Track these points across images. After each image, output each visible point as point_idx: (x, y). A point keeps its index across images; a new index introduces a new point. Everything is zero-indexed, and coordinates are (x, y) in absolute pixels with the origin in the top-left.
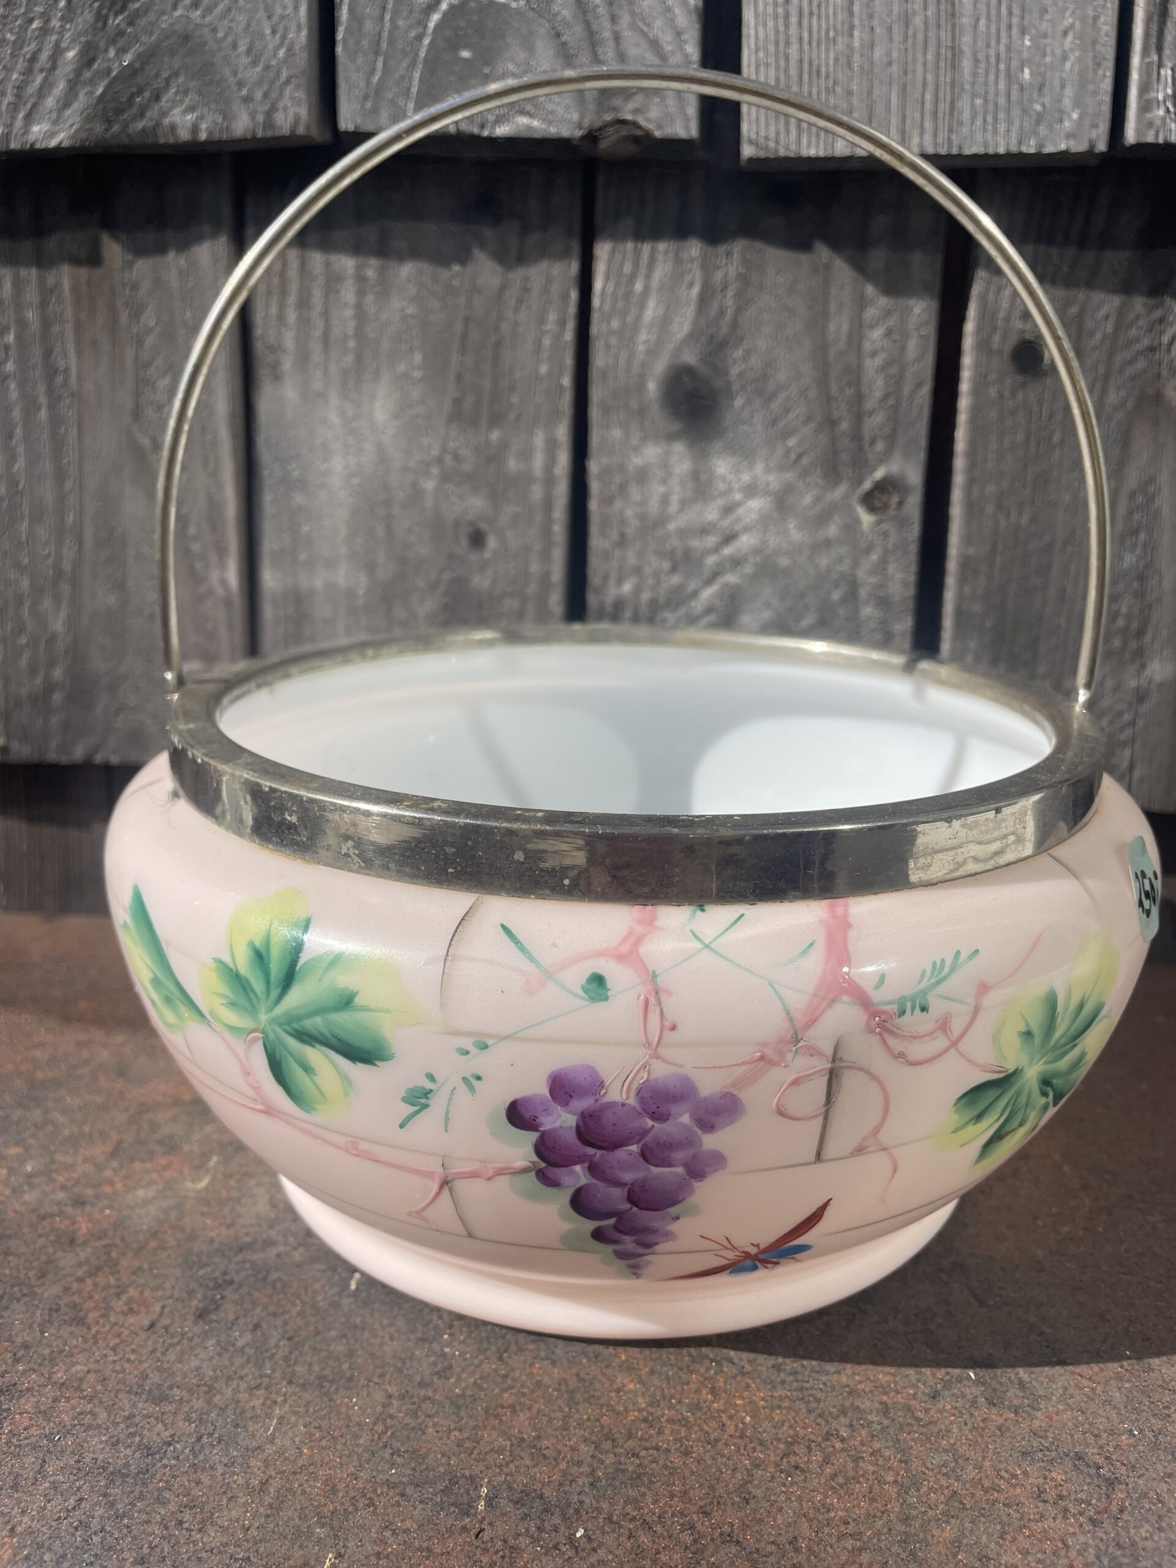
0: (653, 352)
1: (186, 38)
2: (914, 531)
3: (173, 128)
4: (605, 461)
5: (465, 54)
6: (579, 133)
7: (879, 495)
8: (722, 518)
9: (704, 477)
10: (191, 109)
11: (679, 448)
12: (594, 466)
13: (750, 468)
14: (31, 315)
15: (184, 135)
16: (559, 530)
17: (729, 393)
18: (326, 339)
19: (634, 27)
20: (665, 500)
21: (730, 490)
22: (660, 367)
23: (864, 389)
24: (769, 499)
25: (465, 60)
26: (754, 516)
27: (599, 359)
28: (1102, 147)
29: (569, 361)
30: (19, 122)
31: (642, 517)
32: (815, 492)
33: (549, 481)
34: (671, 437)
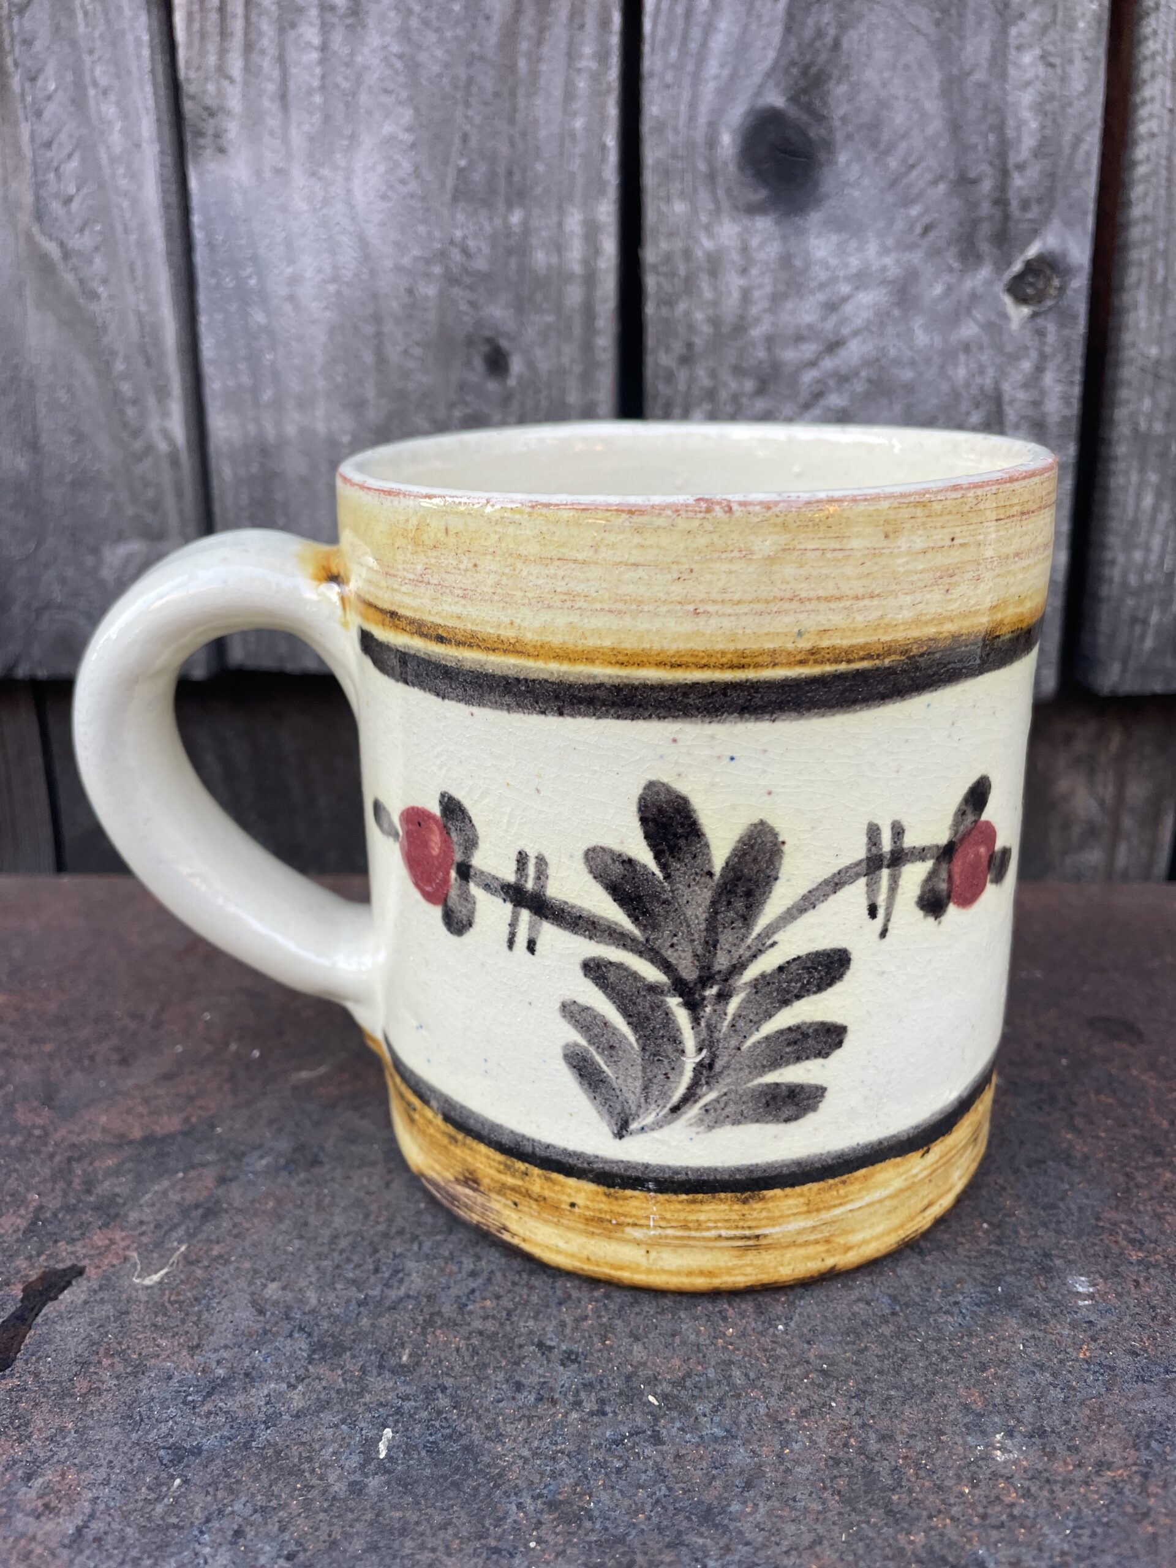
0: (726, 92)
2: (1081, 326)
4: (664, 245)
7: (1031, 279)
8: (824, 319)
9: (798, 263)
11: (764, 224)
12: (650, 255)
13: (861, 249)
16: (606, 343)
17: (828, 145)
18: (283, 96)
20: (746, 296)
21: (833, 280)
22: (737, 113)
23: (1010, 133)
24: (884, 291)
26: (866, 314)
27: (653, 107)
29: (613, 111)
31: (715, 322)
32: (947, 278)
33: (590, 279)
34: (753, 210)
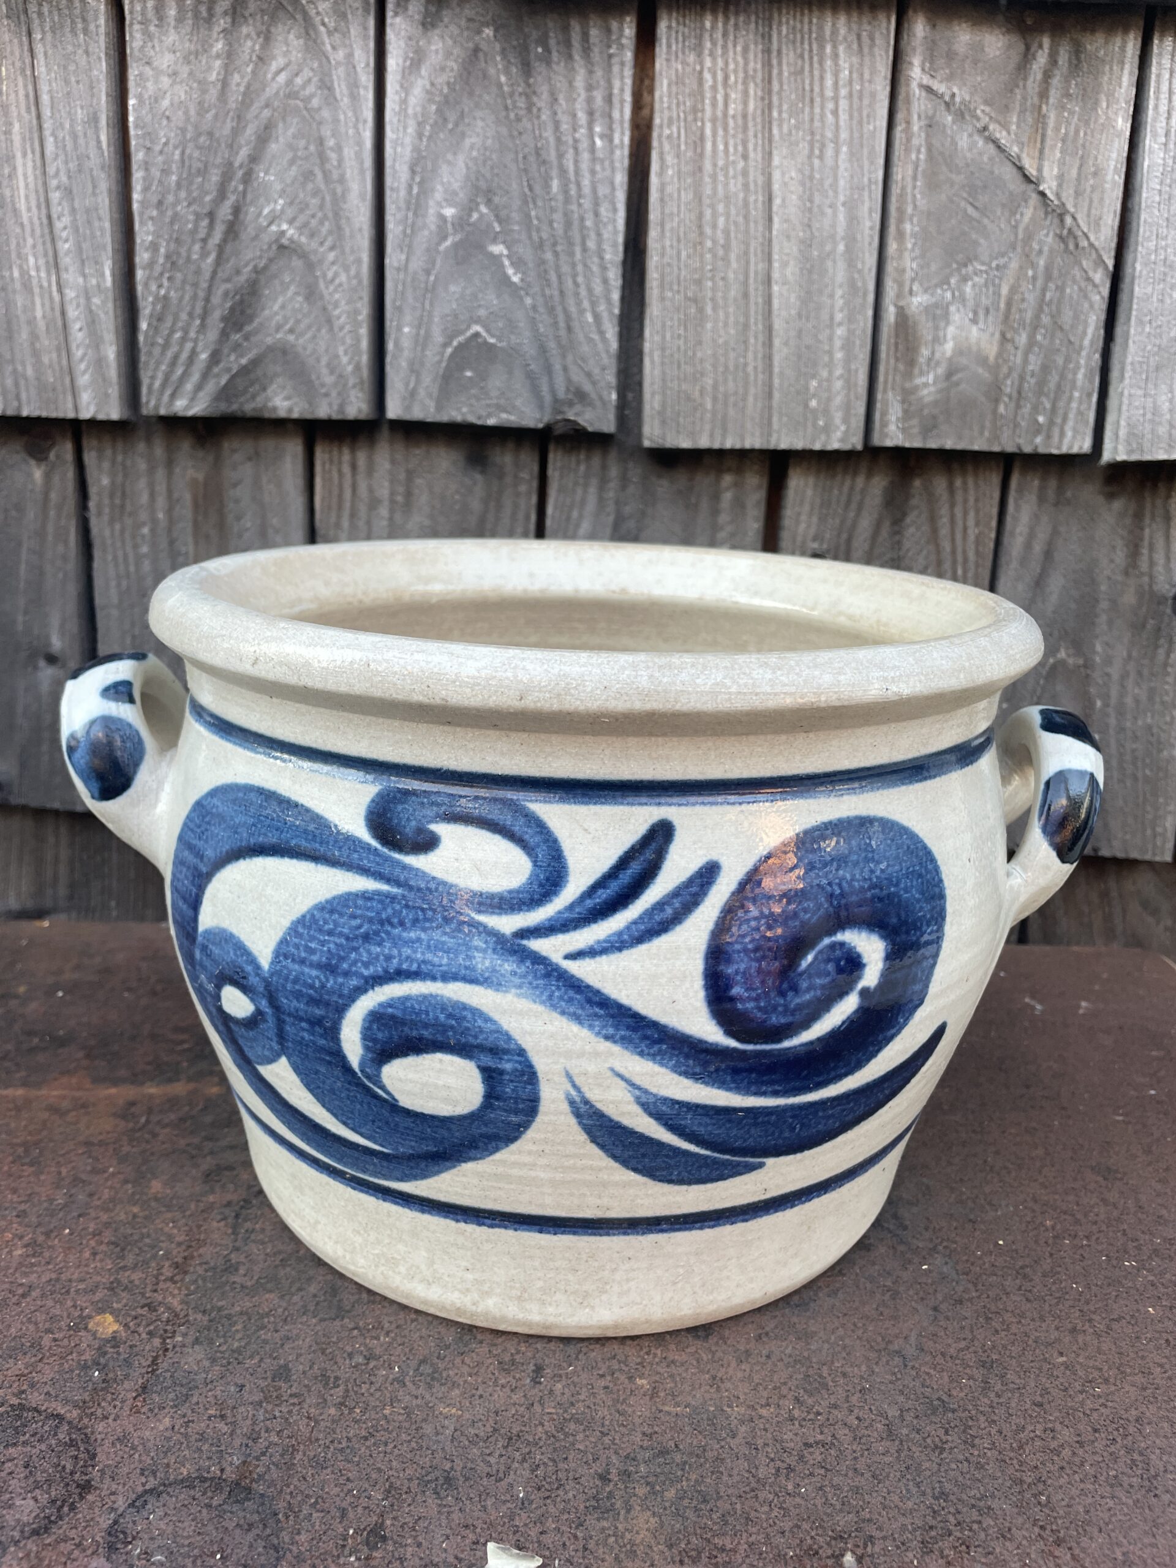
1: (284, 352)
3: (275, 409)
5: (469, 374)
6: (541, 426)
10: (287, 398)
14: (161, 515)
15: (282, 414)
19: (575, 363)
25: (470, 378)
28: (859, 447)
30: (166, 398)
